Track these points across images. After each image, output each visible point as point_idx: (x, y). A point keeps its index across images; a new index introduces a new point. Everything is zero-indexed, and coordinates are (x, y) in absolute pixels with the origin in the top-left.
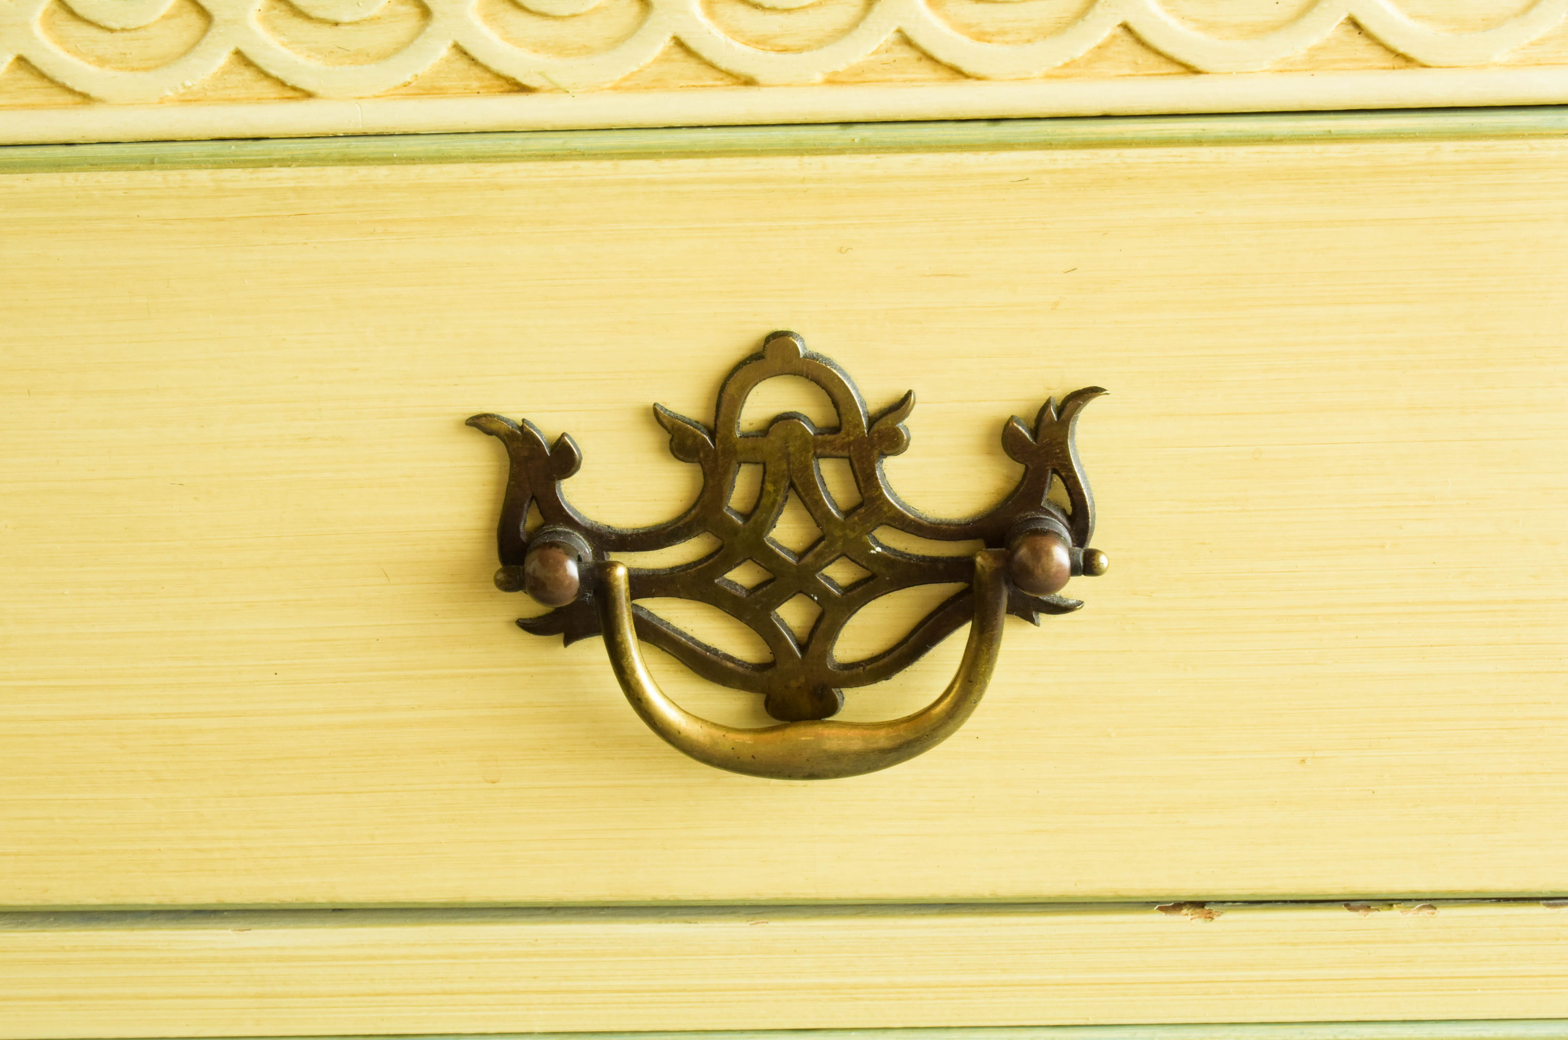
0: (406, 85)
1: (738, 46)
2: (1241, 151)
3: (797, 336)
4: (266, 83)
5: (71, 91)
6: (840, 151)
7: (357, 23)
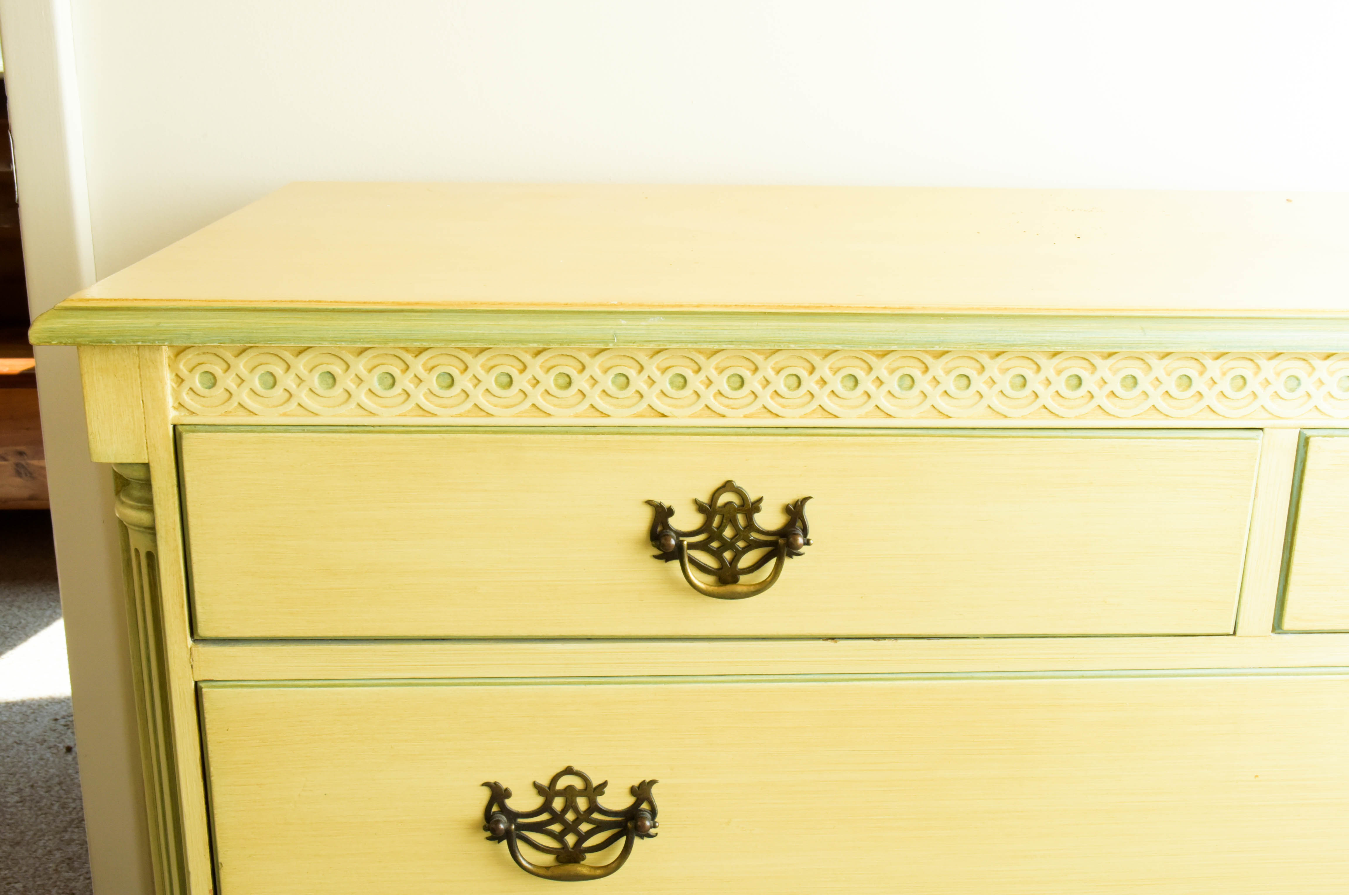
0: (634, 414)
1: (721, 407)
2: (849, 438)
3: (734, 482)
4: (598, 412)
5: (545, 413)
6: (747, 435)
7: (623, 398)
